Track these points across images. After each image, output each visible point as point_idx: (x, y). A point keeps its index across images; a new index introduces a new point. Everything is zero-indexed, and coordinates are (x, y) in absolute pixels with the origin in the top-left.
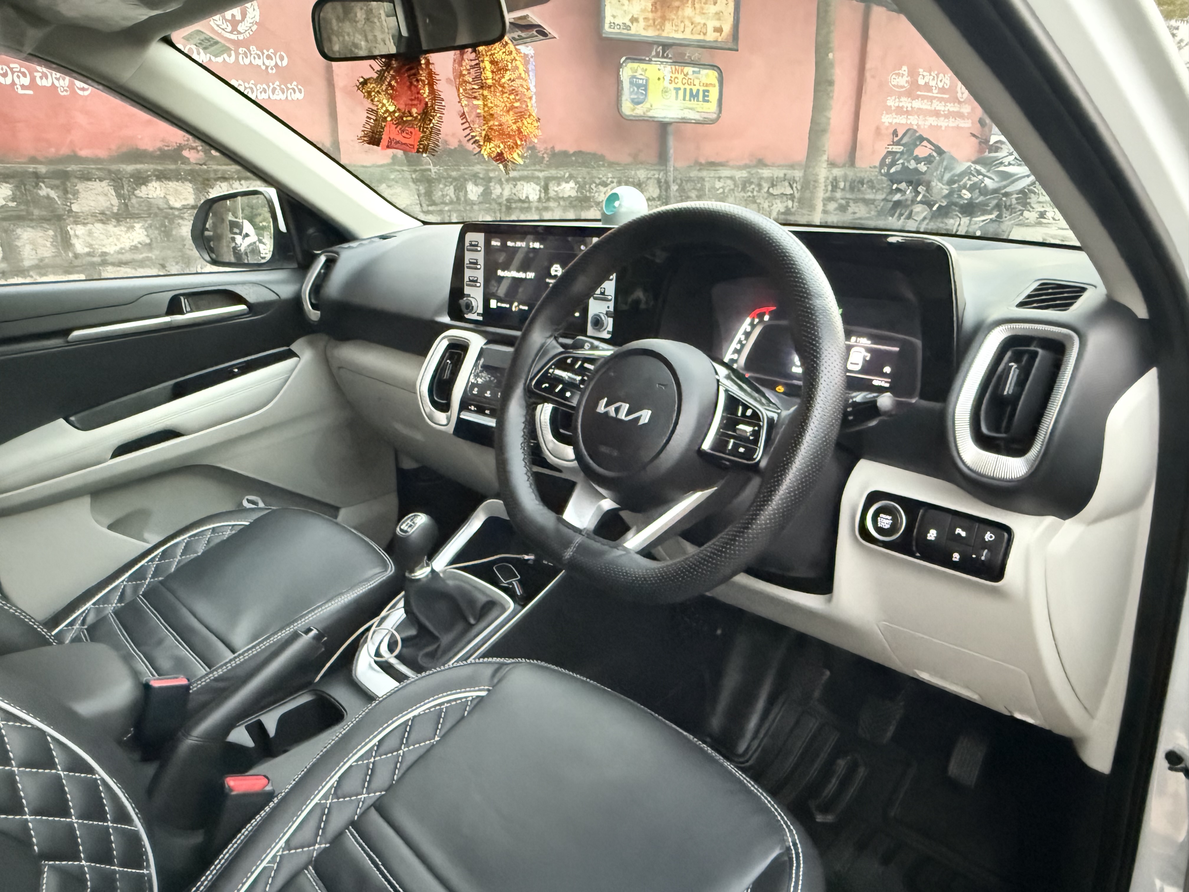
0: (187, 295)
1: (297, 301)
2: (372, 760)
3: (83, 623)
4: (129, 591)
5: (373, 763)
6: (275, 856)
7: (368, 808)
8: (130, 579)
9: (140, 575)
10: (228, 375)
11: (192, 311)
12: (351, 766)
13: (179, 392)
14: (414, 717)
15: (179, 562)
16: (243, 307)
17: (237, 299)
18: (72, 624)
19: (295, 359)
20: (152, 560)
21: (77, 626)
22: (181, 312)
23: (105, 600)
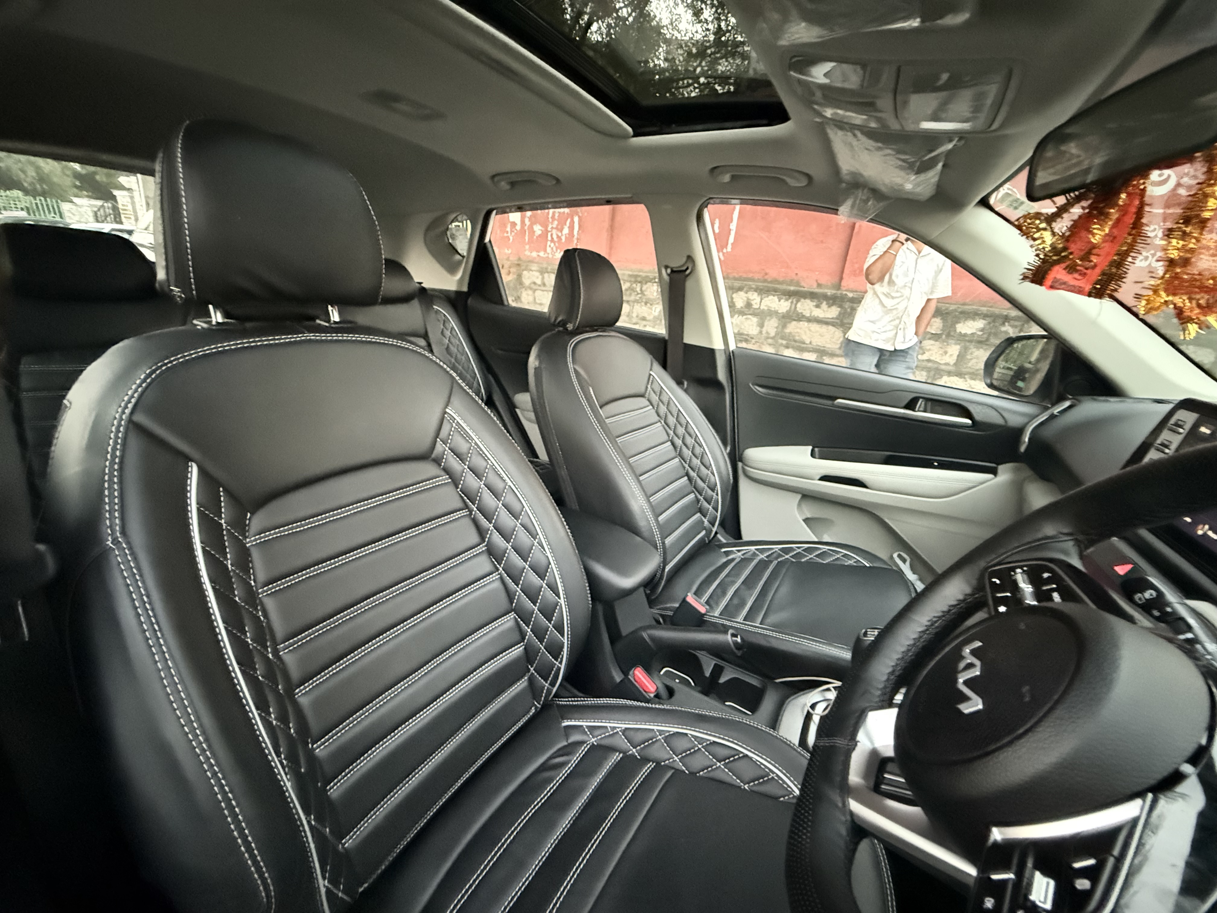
0: (927, 400)
1: (1019, 431)
2: (700, 746)
3: (743, 555)
4: (775, 555)
5: (699, 749)
6: (615, 728)
7: (673, 768)
8: (781, 550)
9: (786, 551)
10: (927, 464)
11: (925, 411)
12: (686, 734)
13: (888, 461)
14: (747, 756)
15: (811, 558)
16: (969, 421)
17: (967, 413)
18: (739, 551)
19: (990, 476)
20: (799, 548)
21: (740, 554)
22: (914, 410)
23: (762, 551)
